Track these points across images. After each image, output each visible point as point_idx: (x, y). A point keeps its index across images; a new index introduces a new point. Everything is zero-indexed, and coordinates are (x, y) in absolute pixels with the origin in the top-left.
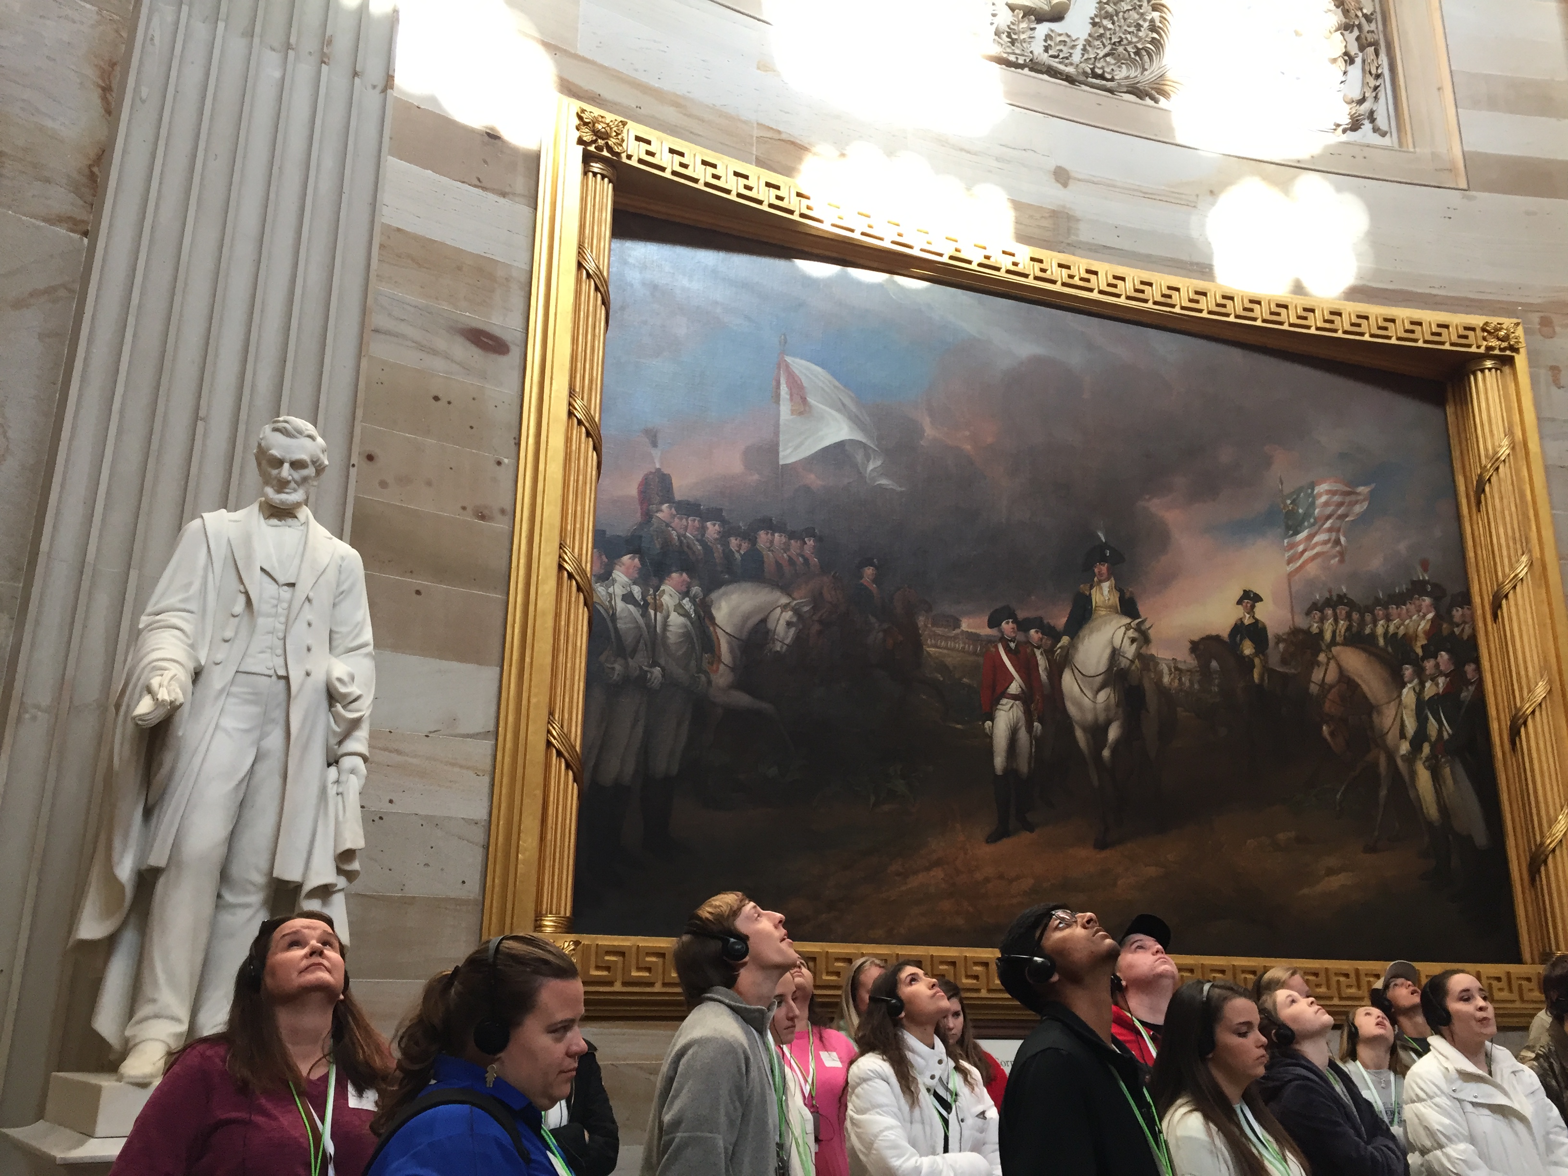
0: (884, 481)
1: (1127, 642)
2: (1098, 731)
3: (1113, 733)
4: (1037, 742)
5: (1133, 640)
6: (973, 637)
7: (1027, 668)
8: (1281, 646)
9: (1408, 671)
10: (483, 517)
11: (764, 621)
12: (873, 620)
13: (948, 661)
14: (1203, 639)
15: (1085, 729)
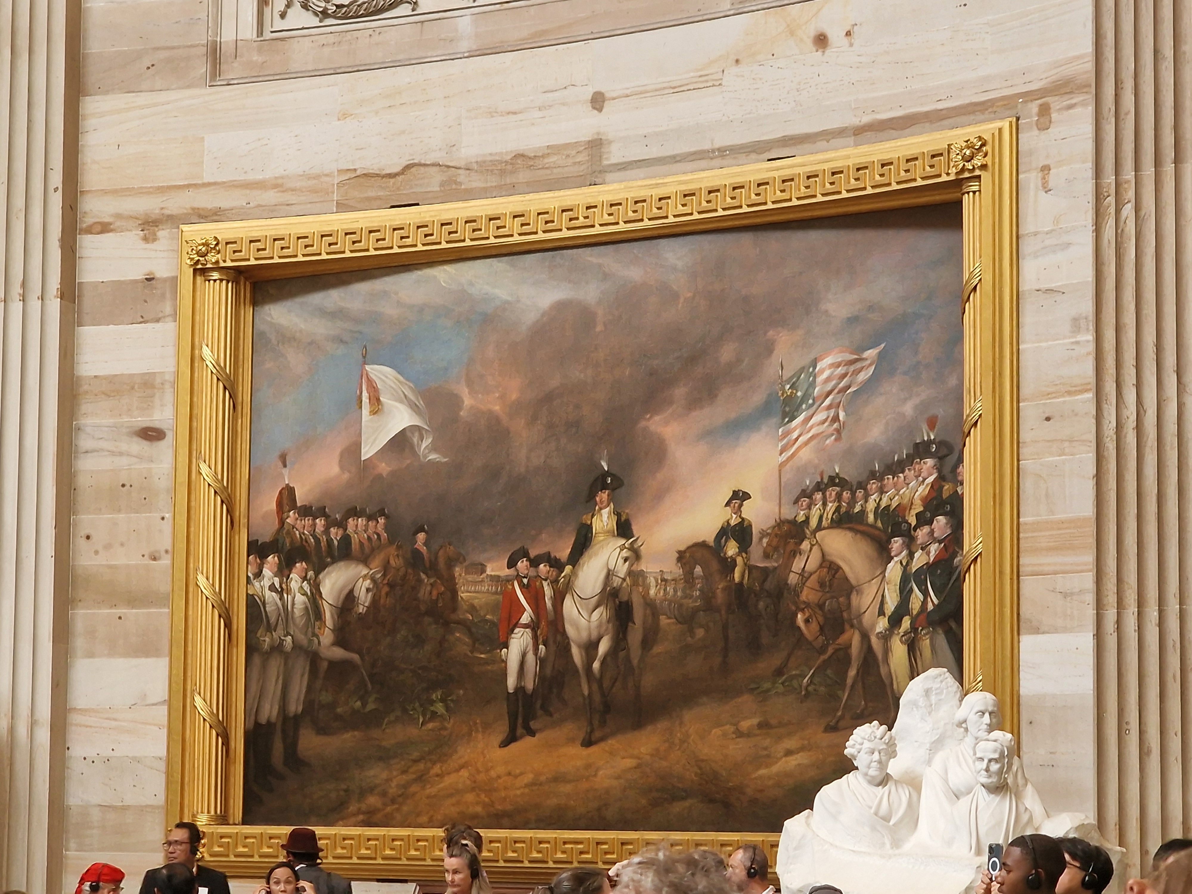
0: (433, 456)
1: (621, 561)
2: (591, 647)
3: (603, 647)
4: (542, 662)
5: (626, 560)
6: (496, 579)
7: (536, 599)
8: (765, 541)
9: (897, 543)
10: (155, 559)
11: (351, 591)
12: (423, 576)
13: (476, 602)
14: (689, 548)
15: (579, 646)
